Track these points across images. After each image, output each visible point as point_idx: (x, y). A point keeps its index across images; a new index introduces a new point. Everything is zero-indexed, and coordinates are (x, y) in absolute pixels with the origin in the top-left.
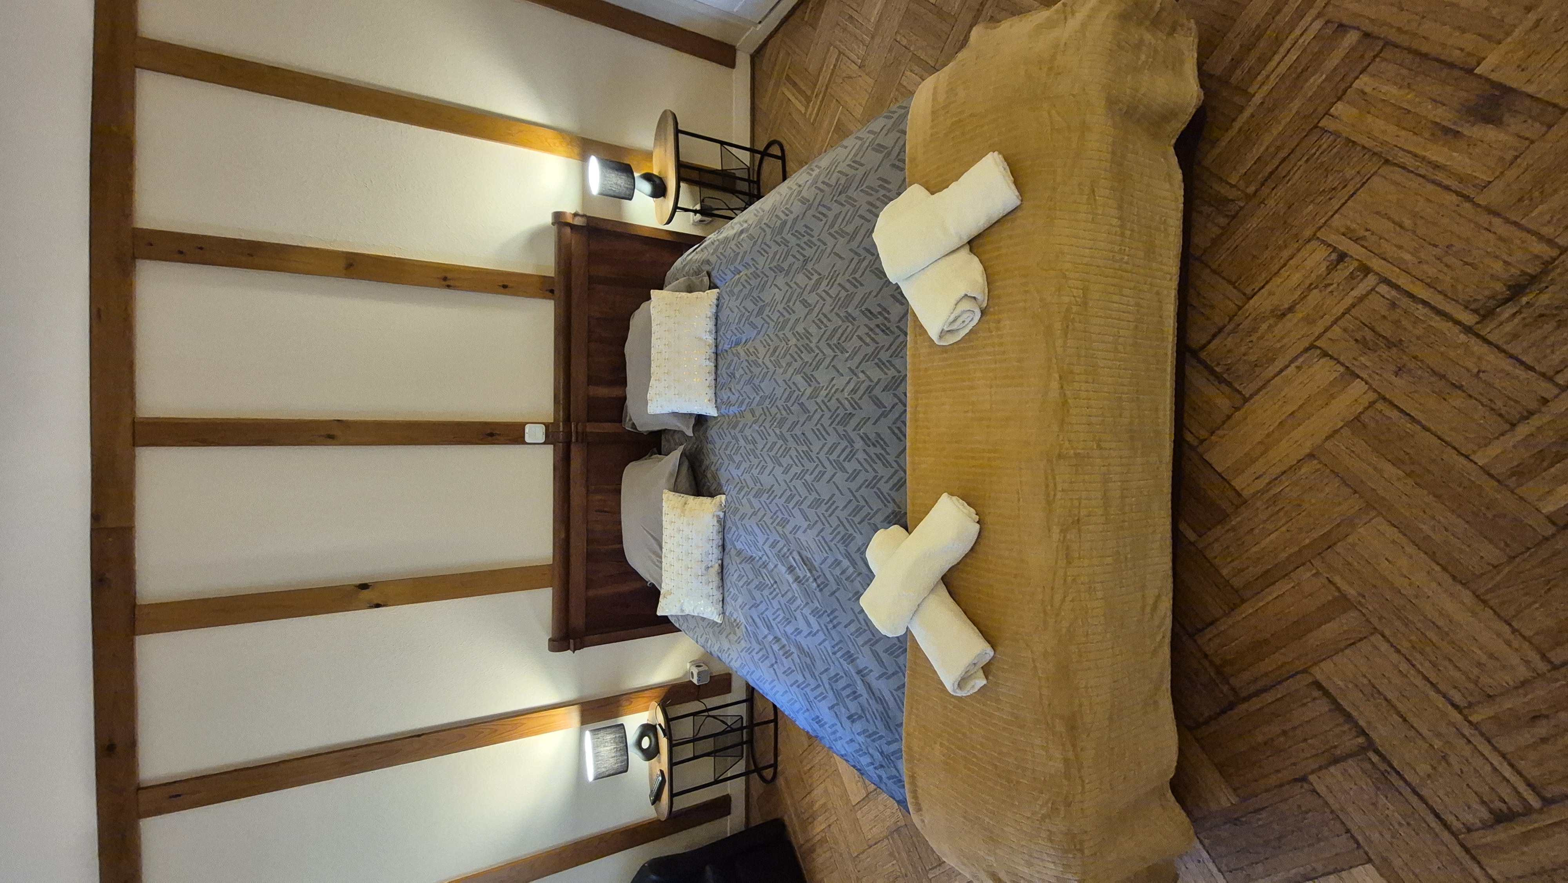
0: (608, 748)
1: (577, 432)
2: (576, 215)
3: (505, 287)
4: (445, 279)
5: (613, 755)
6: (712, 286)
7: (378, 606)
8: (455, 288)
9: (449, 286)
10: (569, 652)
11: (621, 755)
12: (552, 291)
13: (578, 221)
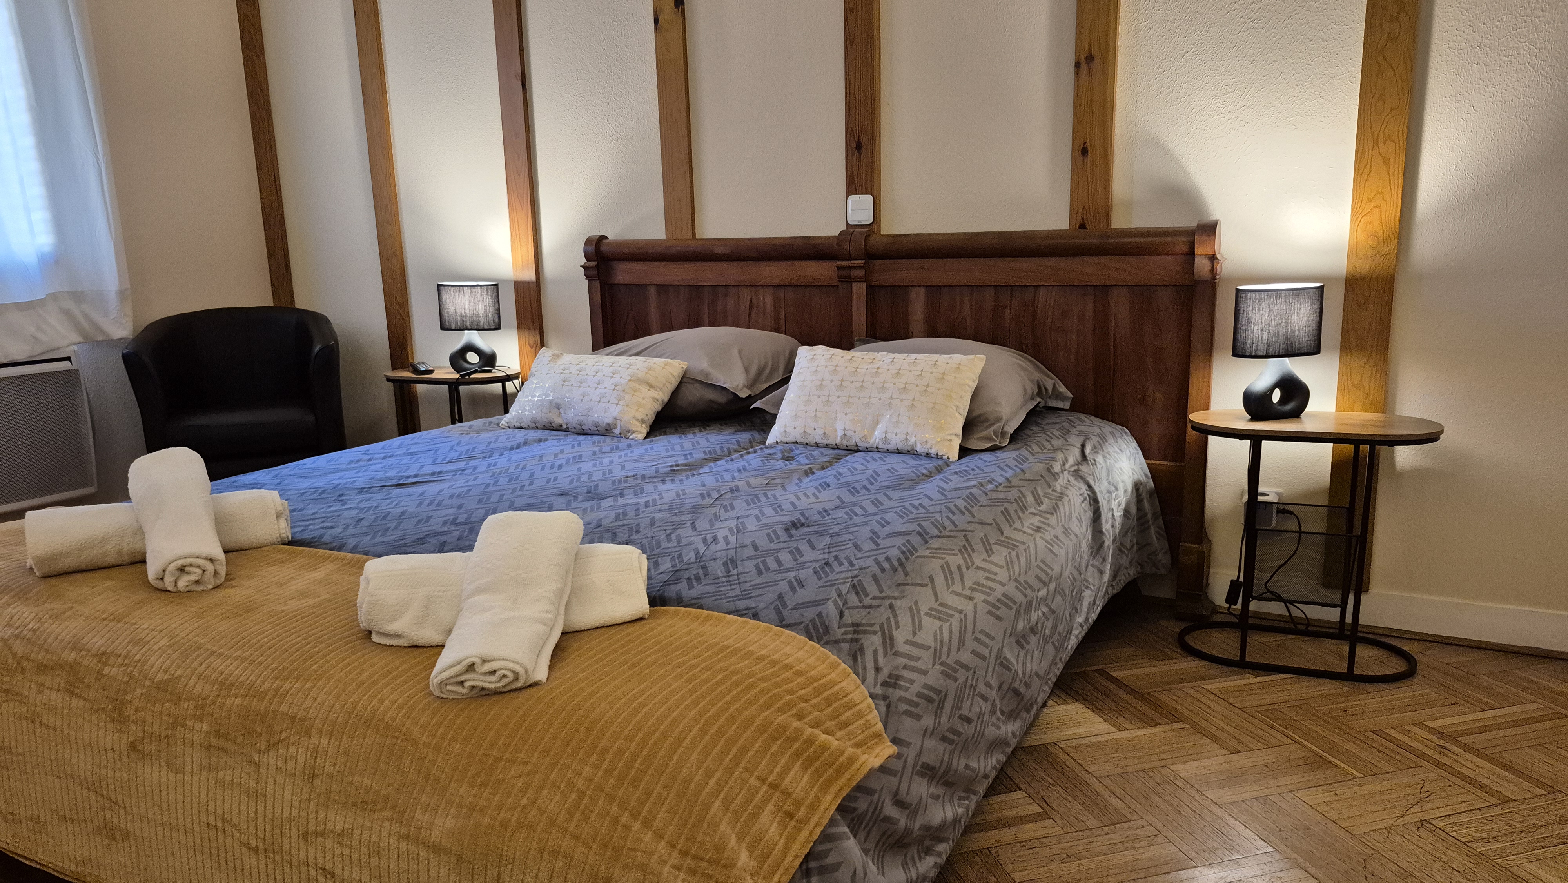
0: (467, 306)
1: (850, 268)
2: (1213, 258)
3: (1084, 151)
4: (1090, 58)
5: (458, 311)
6: (964, 452)
7: (656, 21)
8: (1077, 74)
9: (1078, 65)
10: (583, 261)
11: (456, 322)
12: (1082, 226)
13: (1201, 264)
